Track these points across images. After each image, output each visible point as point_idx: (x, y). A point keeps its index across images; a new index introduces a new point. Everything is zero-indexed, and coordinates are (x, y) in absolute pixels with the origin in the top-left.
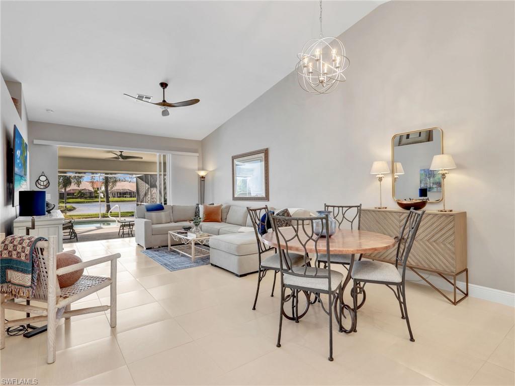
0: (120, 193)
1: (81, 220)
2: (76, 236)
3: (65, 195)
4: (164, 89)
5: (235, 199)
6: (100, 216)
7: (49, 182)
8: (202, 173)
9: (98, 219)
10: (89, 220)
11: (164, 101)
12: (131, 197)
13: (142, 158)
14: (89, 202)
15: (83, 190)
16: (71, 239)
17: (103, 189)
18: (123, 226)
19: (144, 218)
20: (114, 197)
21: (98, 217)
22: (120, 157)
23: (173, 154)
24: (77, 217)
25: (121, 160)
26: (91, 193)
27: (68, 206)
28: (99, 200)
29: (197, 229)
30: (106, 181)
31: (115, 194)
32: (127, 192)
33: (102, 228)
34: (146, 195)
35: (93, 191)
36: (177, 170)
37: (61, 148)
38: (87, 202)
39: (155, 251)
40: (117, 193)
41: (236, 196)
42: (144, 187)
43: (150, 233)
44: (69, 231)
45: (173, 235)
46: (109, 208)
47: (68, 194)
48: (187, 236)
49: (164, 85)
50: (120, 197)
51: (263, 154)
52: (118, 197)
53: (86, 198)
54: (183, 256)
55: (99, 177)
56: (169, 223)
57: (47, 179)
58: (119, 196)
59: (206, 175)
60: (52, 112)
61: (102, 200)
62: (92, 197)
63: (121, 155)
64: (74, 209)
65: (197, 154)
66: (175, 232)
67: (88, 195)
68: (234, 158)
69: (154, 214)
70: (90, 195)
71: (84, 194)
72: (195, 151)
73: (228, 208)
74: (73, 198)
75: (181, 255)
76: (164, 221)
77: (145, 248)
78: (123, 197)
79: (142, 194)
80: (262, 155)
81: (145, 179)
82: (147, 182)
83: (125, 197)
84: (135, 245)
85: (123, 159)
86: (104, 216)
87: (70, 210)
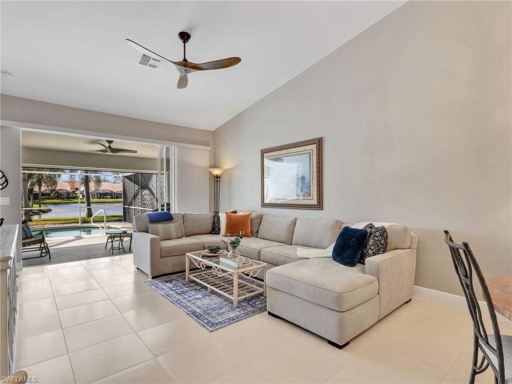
0: (100, 194)
1: (57, 226)
2: (48, 252)
3: (40, 195)
4: (185, 42)
5: (264, 205)
6: (80, 220)
7: (6, 181)
8: (217, 172)
9: (77, 225)
10: (67, 226)
11: (185, 60)
12: (112, 198)
13: (136, 152)
14: (66, 203)
15: (60, 190)
16: (41, 256)
17: (83, 188)
18: (112, 237)
19: (147, 232)
20: (94, 198)
21: (78, 223)
22: (108, 149)
23: (179, 147)
24: (53, 222)
25: (109, 153)
26: (68, 193)
27: (43, 208)
28: (79, 201)
29: (234, 252)
30: (86, 181)
31: (95, 195)
32: (108, 193)
33: (82, 238)
34: (135, 197)
35: (71, 191)
36: (184, 166)
37: (25, 133)
38: (64, 203)
39: (166, 282)
40: (97, 194)
41: (267, 201)
42: (133, 188)
43: (157, 253)
44: (38, 245)
45: (196, 260)
46: (90, 211)
47: (43, 194)
48: (218, 263)
49: (185, 36)
50: (100, 198)
51: (315, 145)
52: (98, 198)
53: (63, 199)
54: (213, 292)
55: (78, 176)
56: (180, 238)
57: (4, 176)
58: (99, 196)
59: (221, 174)
60: (10, 77)
61: (81, 201)
62: (70, 198)
63: (110, 147)
64: (50, 210)
65: (209, 148)
66: (194, 254)
67: (66, 195)
68: (263, 152)
69: (160, 227)
70: (68, 196)
71: (61, 195)
72: (205, 144)
73: (260, 218)
74: (49, 199)
75: (209, 291)
76: (174, 235)
77: (150, 276)
78: (103, 198)
79: (130, 195)
80: (314, 147)
81: (134, 179)
82: (136, 182)
83: (106, 198)
84: (133, 268)
85: (112, 152)
86: (84, 221)
87: (44, 212)
